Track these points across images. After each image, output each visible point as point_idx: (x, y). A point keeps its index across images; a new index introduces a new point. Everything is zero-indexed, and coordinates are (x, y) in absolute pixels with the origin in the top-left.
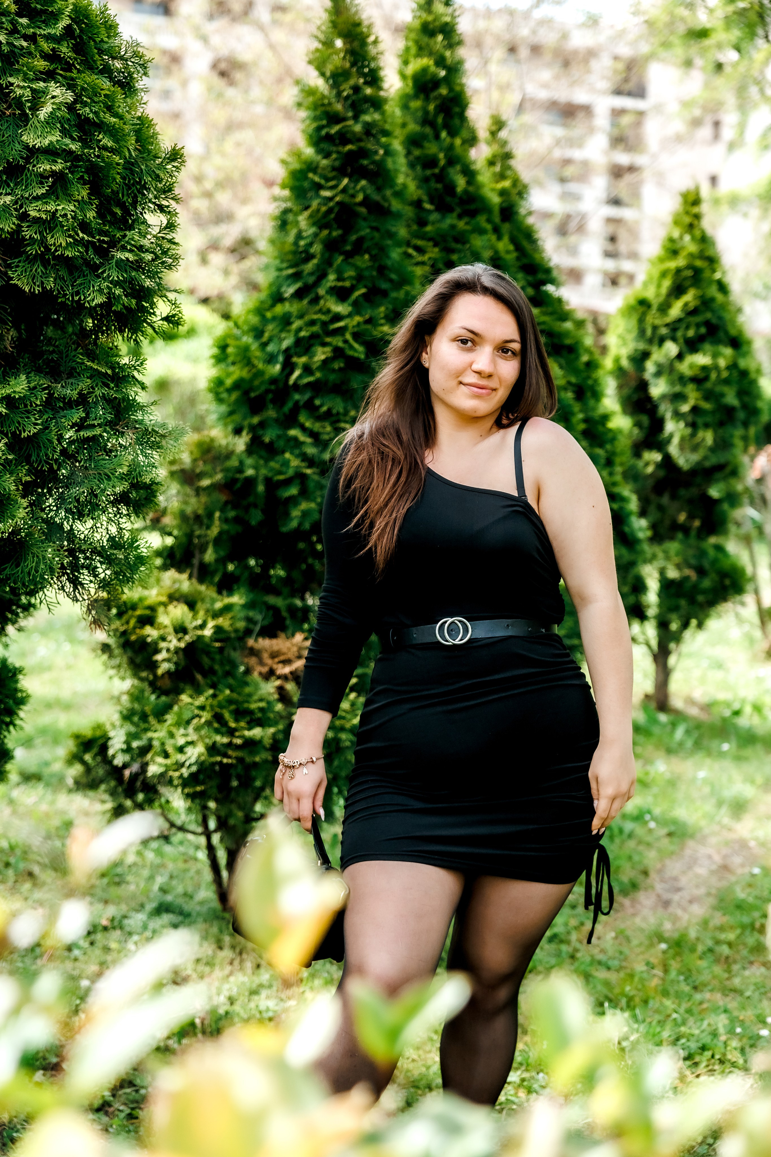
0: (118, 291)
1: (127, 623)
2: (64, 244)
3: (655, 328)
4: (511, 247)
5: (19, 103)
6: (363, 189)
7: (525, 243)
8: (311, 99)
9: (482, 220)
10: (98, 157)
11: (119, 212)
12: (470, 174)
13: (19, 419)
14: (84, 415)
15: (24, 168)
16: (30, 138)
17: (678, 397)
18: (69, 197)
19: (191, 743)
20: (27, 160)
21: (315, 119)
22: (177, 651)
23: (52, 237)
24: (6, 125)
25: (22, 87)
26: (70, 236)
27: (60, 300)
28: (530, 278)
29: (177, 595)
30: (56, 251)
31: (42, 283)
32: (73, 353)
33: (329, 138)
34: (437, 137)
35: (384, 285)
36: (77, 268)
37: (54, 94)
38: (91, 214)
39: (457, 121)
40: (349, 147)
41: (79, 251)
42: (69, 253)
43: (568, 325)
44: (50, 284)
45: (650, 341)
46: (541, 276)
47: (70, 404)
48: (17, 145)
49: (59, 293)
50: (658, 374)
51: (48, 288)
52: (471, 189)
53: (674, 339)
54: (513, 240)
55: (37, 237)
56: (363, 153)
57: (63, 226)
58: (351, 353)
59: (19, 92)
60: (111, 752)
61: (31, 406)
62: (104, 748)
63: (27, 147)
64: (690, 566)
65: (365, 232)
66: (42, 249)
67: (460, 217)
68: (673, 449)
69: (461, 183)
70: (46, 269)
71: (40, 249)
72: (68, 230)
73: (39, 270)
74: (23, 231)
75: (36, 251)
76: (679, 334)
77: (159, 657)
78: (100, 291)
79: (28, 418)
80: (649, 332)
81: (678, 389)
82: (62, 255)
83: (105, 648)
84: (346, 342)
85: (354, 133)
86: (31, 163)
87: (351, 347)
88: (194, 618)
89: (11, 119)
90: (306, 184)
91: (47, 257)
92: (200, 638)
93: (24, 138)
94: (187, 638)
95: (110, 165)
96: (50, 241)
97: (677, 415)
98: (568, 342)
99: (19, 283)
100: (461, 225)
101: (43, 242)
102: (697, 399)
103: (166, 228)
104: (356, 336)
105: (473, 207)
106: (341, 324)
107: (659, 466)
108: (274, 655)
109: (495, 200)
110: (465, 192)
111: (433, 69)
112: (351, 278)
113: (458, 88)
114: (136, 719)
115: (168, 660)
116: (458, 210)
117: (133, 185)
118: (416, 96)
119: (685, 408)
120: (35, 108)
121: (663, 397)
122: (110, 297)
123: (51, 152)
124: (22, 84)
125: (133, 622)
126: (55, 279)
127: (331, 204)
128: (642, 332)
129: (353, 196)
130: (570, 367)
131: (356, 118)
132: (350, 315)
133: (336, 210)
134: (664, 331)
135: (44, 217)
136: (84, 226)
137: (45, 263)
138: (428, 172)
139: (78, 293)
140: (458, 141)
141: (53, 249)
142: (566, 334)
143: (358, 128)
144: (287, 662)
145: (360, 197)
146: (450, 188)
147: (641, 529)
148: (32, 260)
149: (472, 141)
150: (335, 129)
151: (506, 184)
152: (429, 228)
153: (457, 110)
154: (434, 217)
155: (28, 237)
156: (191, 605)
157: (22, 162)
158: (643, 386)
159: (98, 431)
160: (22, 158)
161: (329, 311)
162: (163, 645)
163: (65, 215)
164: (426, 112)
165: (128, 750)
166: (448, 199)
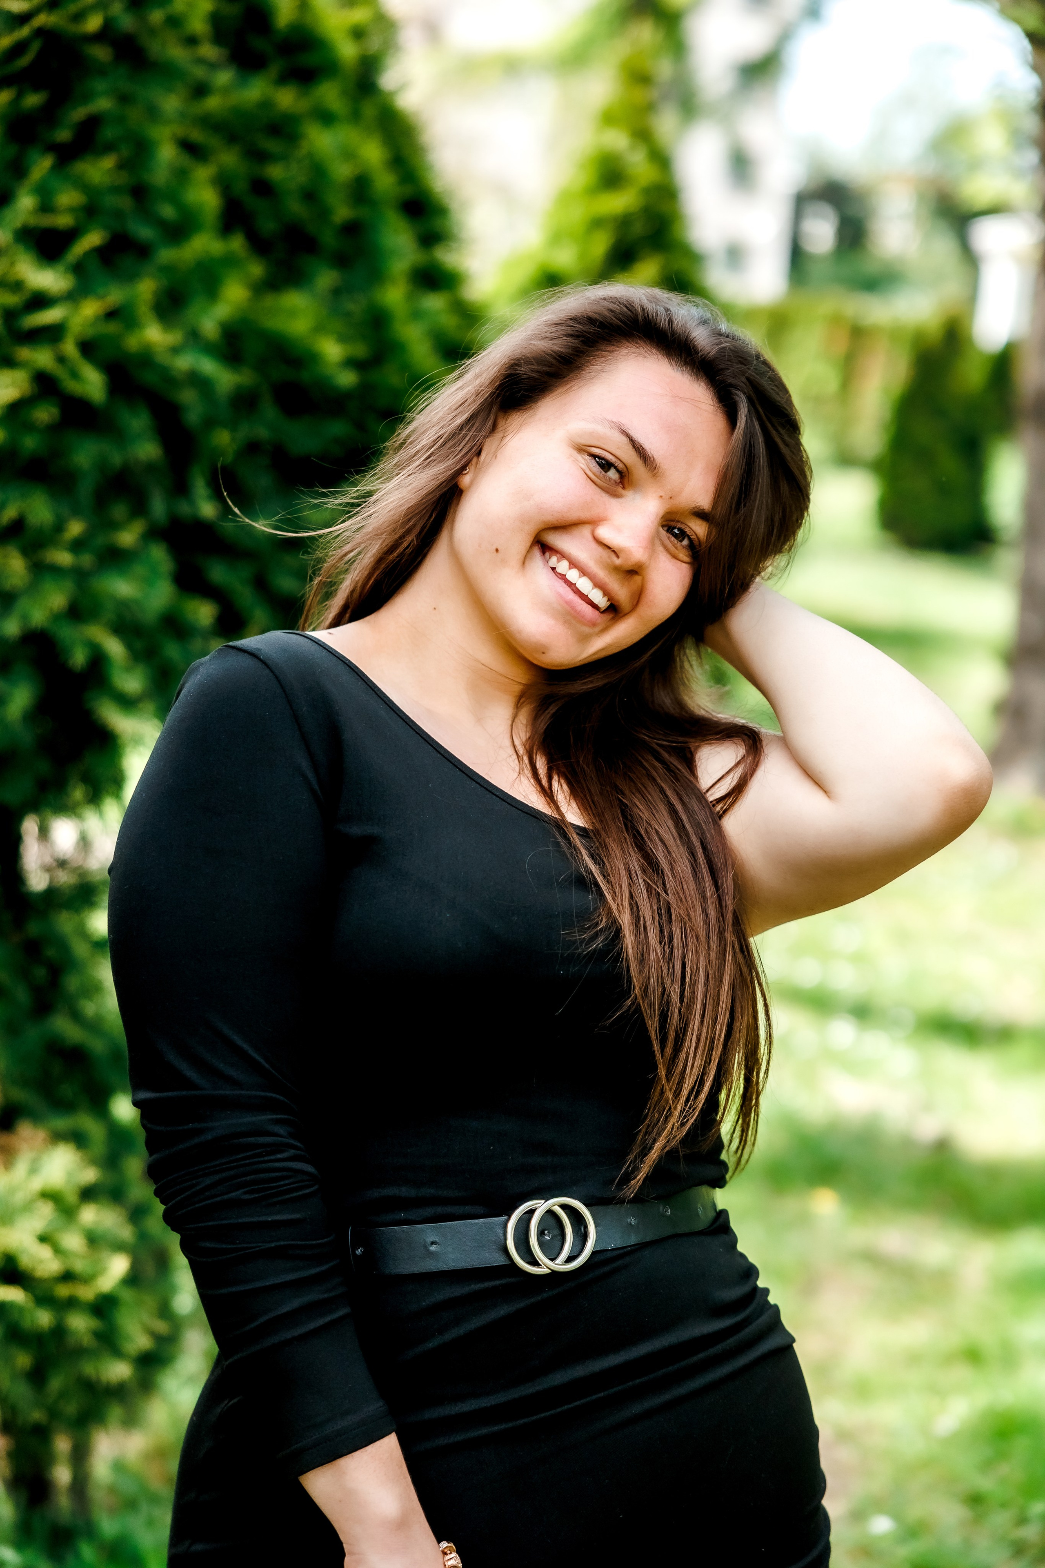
35: (144, 232)
58: (71, 386)
65: (103, 104)
84: (61, 359)
87: (75, 375)
104: (87, 348)
106: (50, 316)
112: (71, 210)
127: (25, 32)
132: (72, 297)
133: (35, 47)
154: (224, 77)
161: (17, 286)
166: (258, 43)
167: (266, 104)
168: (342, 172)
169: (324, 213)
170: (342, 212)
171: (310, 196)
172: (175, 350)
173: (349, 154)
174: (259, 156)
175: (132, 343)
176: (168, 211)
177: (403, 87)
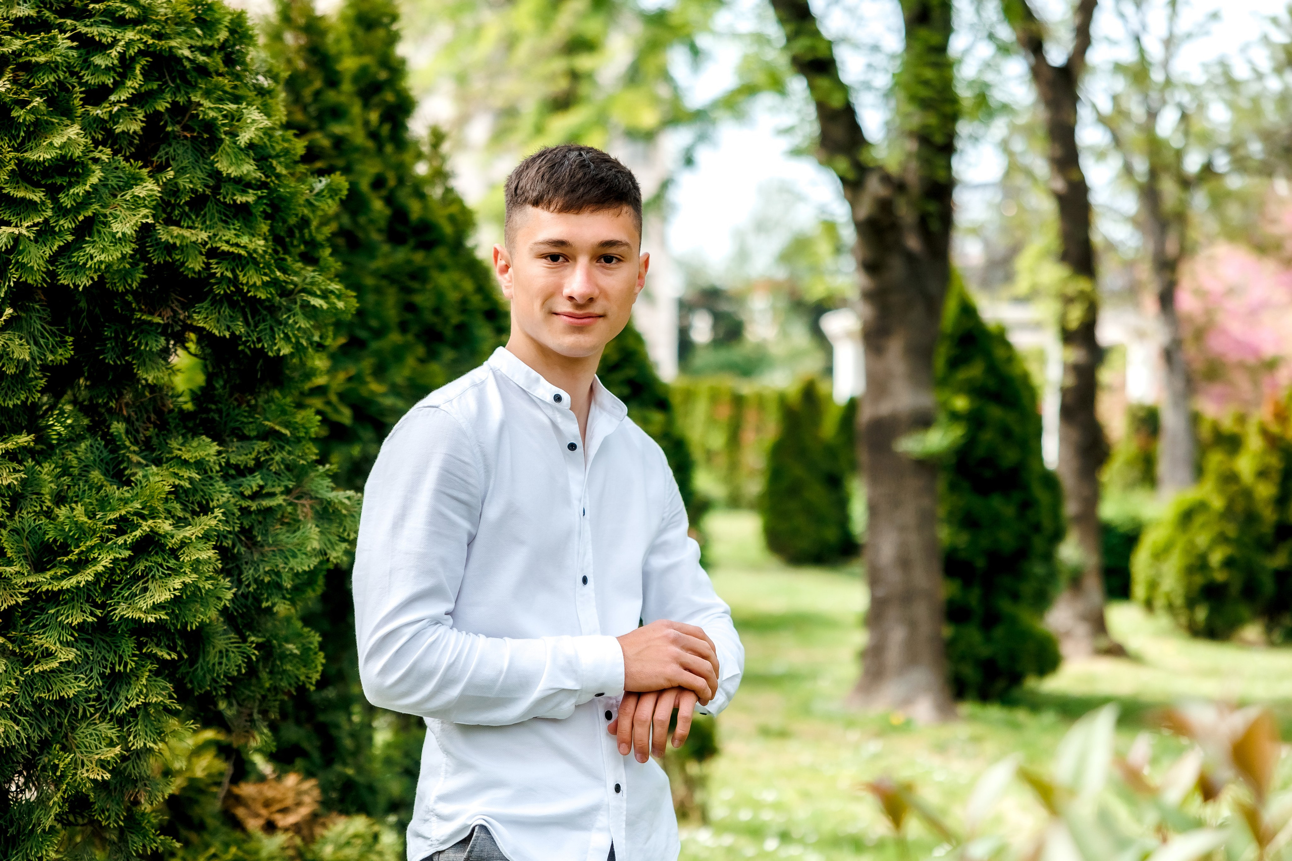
2: (259, 283)
5: (210, 126)
9: (441, 253)
13: (202, 487)
14: (261, 483)
15: (209, 198)
16: (225, 166)
20: (216, 189)
23: (244, 276)
25: (215, 109)
26: (265, 274)
27: (241, 348)
30: (248, 291)
31: (231, 327)
32: (237, 411)
35: (363, 334)
37: (255, 117)
41: (271, 293)
42: (262, 295)
44: (240, 328)
48: (199, 172)
51: (237, 333)
52: (426, 215)
55: (229, 274)
57: (258, 263)
59: (212, 114)
61: (212, 471)
63: (216, 175)
66: (232, 288)
69: (415, 209)
70: (234, 311)
71: (229, 288)
72: (263, 268)
73: (226, 313)
74: (212, 268)
75: (225, 291)
79: (211, 485)
82: (255, 296)
85: (322, 148)
86: (220, 194)
89: (188, 143)
91: (235, 298)
92: (193, 781)
93: (217, 165)
94: (179, 782)
96: (243, 279)
99: (206, 326)
100: (419, 257)
101: (235, 281)
105: (429, 237)
106: (320, 381)
108: (267, 804)
109: (448, 229)
110: (421, 219)
111: (374, 68)
116: (412, 242)
120: (232, 133)
123: (243, 183)
124: (212, 106)
126: (244, 324)
131: (323, 129)
132: (331, 371)
137: (233, 305)
139: (259, 340)
140: (407, 157)
143: (325, 142)
144: (285, 811)
146: (402, 215)
148: (217, 302)
149: (416, 155)
151: (453, 209)
155: (218, 275)
157: (208, 192)
159: (280, 500)
166: (400, 228)
167: (409, 262)
168: (453, 296)
169: (446, 320)
170: (455, 319)
171: (437, 311)
172: (384, 395)
173: (456, 287)
174: (407, 290)
175: (364, 392)
176: (374, 323)
177: (476, 246)
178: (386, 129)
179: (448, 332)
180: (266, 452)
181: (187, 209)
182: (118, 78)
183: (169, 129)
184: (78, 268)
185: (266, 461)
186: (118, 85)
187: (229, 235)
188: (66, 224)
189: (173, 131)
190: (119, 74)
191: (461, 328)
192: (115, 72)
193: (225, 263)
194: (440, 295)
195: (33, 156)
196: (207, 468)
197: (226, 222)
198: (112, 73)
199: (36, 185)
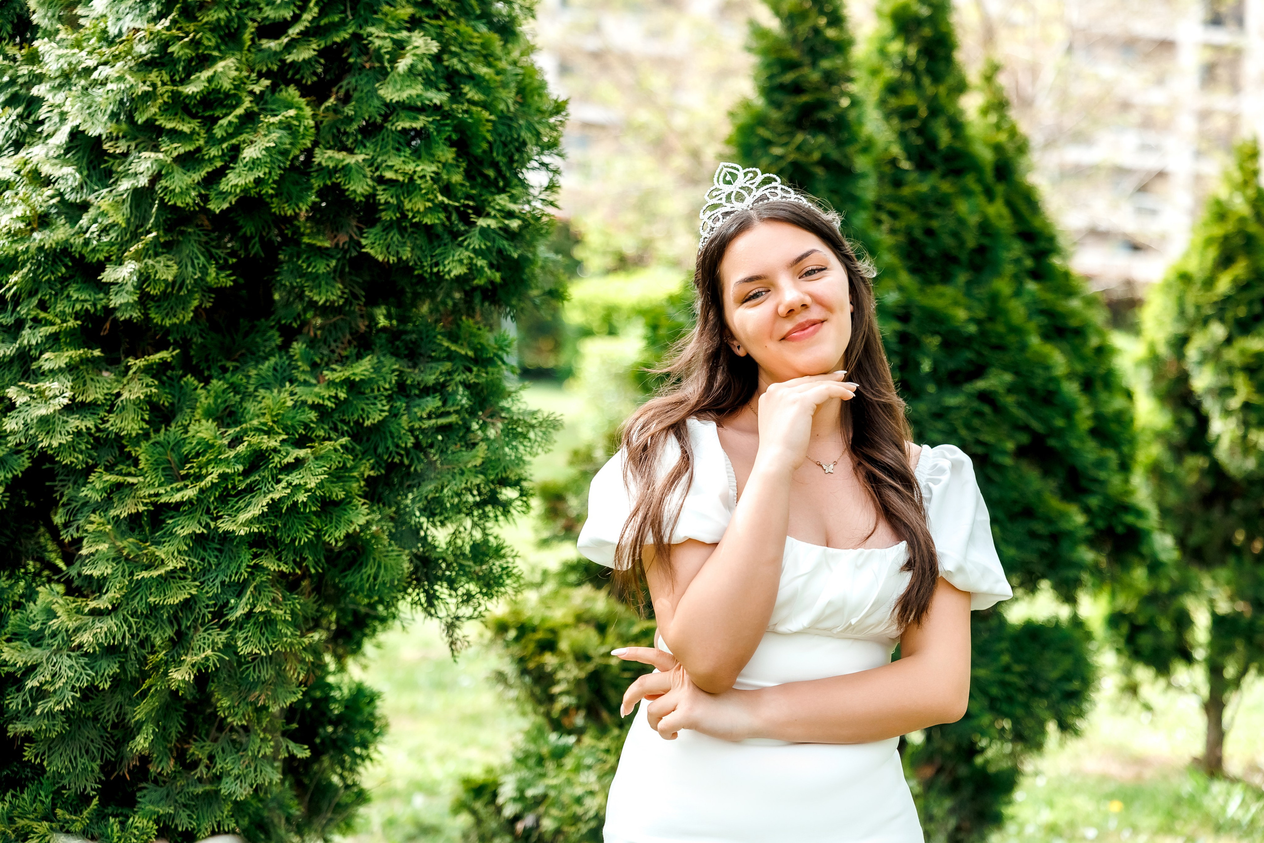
0: (481, 262)
1: (525, 647)
2: (422, 209)
3: (1198, 307)
4: (1005, 211)
5: (378, 55)
6: (820, 146)
7: (1023, 207)
8: (763, 43)
9: (970, 181)
10: (466, 112)
11: (491, 173)
12: (956, 126)
13: (364, 406)
15: (381, 127)
16: (390, 93)
17: (1226, 391)
18: (433, 159)
19: (592, 793)
20: (386, 118)
21: (768, 66)
22: (578, 682)
23: (410, 201)
24: (366, 79)
25: (384, 38)
26: (429, 200)
27: (416, 273)
28: (1031, 248)
29: (586, 616)
30: (414, 217)
31: (398, 252)
33: (782, 87)
34: (918, 85)
36: (438, 236)
37: (416, 44)
38: (457, 178)
39: (941, 67)
40: (804, 99)
41: (439, 218)
42: (427, 220)
43: (1075, 304)
44: (406, 254)
45: (1192, 324)
46: (1042, 245)
47: (427, 391)
48: (374, 100)
49: (416, 264)
50: (1201, 363)
51: (404, 258)
52: (958, 145)
53: (1222, 320)
54: (1010, 204)
55: (393, 201)
56: (822, 105)
57: (421, 189)
59: (378, 43)
60: (500, 800)
61: (379, 390)
62: (495, 795)
63: (384, 102)
64: (1243, 598)
66: (398, 215)
67: (944, 176)
68: (1223, 452)
69: (944, 137)
70: (403, 237)
71: (395, 215)
72: (426, 194)
73: (395, 239)
74: (379, 195)
75: (392, 217)
76: (1229, 315)
77: (556, 690)
78: (461, 261)
79: (374, 404)
80: (1191, 311)
81: (1225, 380)
82: (420, 222)
83: (501, 677)
85: (811, 83)
86: (389, 121)
88: (603, 643)
89: (370, 72)
90: (755, 141)
91: (403, 224)
92: (607, 667)
93: (381, 92)
94: (590, 667)
95: (478, 122)
96: (408, 205)
97: (1227, 413)
98: (1074, 323)
99: (372, 252)
101: (399, 207)
102: (1248, 393)
103: (547, 189)
105: (959, 165)
107: (1204, 473)
109: (986, 155)
110: (950, 148)
111: (914, 6)
113: (944, 29)
114: (532, 762)
115: (567, 693)
116: (940, 169)
117: (511, 142)
118: (894, 38)
119: (1235, 403)
120: (393, 61)
121: (1210, 391)
122: (472, 267)
123: (412, 108)
124: (382, 34)
125: (532, 647)
126: (413, 249)
128: (1182, 312)
129: (809, 153)
130: (1076, 353)
131: (814, 64)
134: (1209, 311)
135: (401, 179)
136: (447, 190)
137: (402, 231)
138: (907, 126)
139: (437, 264)
140: (942, 90)
141: (410, 215)
142: (1073, 314)
143: (815, 76)
145: (816, 156)
146: (932, 143)
147: (1165, 549)
148: (388, 228)
149: (961, 87)
150: (789, 77)
151: (1002, 137)
152: (906, 191)
153: (941, 53)
155: (382, 201)
156: (601, 628)
157: (379, 120)
158: (1184, 378)
159: (455, 419)
160: (380, 115)
162: (561, 675)
163: (423, 177)
164: (905, 58)
165: (521, 797)
178: (922, 65)
179: (964, 257)
180: (449, 373)
181: (360, 137)
182: (297, 12)
183: (351, 60)
184: (223, 195)
185: (445, 381)
186: (296, 18)
187: (396, 161)
188: (214, 152)
189: (355, 62)
190: (299, 8)
191: (981, 250)
192: (295, 5)
193: (393, 190)
194: (961, 221)
195: (190, 89)
196: (375, 387)
197: (398, 150)
198: (292, 7)
199: (194, 116)
